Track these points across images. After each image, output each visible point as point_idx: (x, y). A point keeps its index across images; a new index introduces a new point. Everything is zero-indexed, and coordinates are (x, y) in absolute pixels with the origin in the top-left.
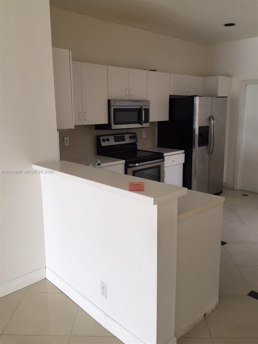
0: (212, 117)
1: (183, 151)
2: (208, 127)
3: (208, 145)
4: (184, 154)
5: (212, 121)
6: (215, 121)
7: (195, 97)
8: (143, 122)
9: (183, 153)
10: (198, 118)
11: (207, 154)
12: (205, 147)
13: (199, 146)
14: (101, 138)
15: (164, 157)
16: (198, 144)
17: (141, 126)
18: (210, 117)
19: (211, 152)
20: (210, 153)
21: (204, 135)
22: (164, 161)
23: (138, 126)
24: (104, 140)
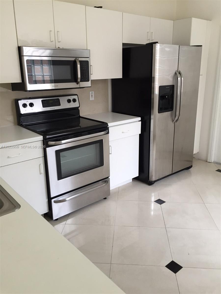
0: (180, 73)
1: (139, 119)
2: (173, 86)
3: (172, 110)
4: (141, 122)
5: (179, 79)
6: (182, 78)
7: (153, 45)
8: (79, 80)
9: (139, 121)
10: (159, 76)
11: (172, 122)
12: (169, 113)
13: (159, 112)
14: (21, 103)
15: (109, 127)
16: (159, 110)
17: (78, 86)
18: (176, 73)
19: (176, 118)
20: (175, 120)
21: (167, 97)
22: (108, 133)
23: (73, 85)
24: (25, 106)
